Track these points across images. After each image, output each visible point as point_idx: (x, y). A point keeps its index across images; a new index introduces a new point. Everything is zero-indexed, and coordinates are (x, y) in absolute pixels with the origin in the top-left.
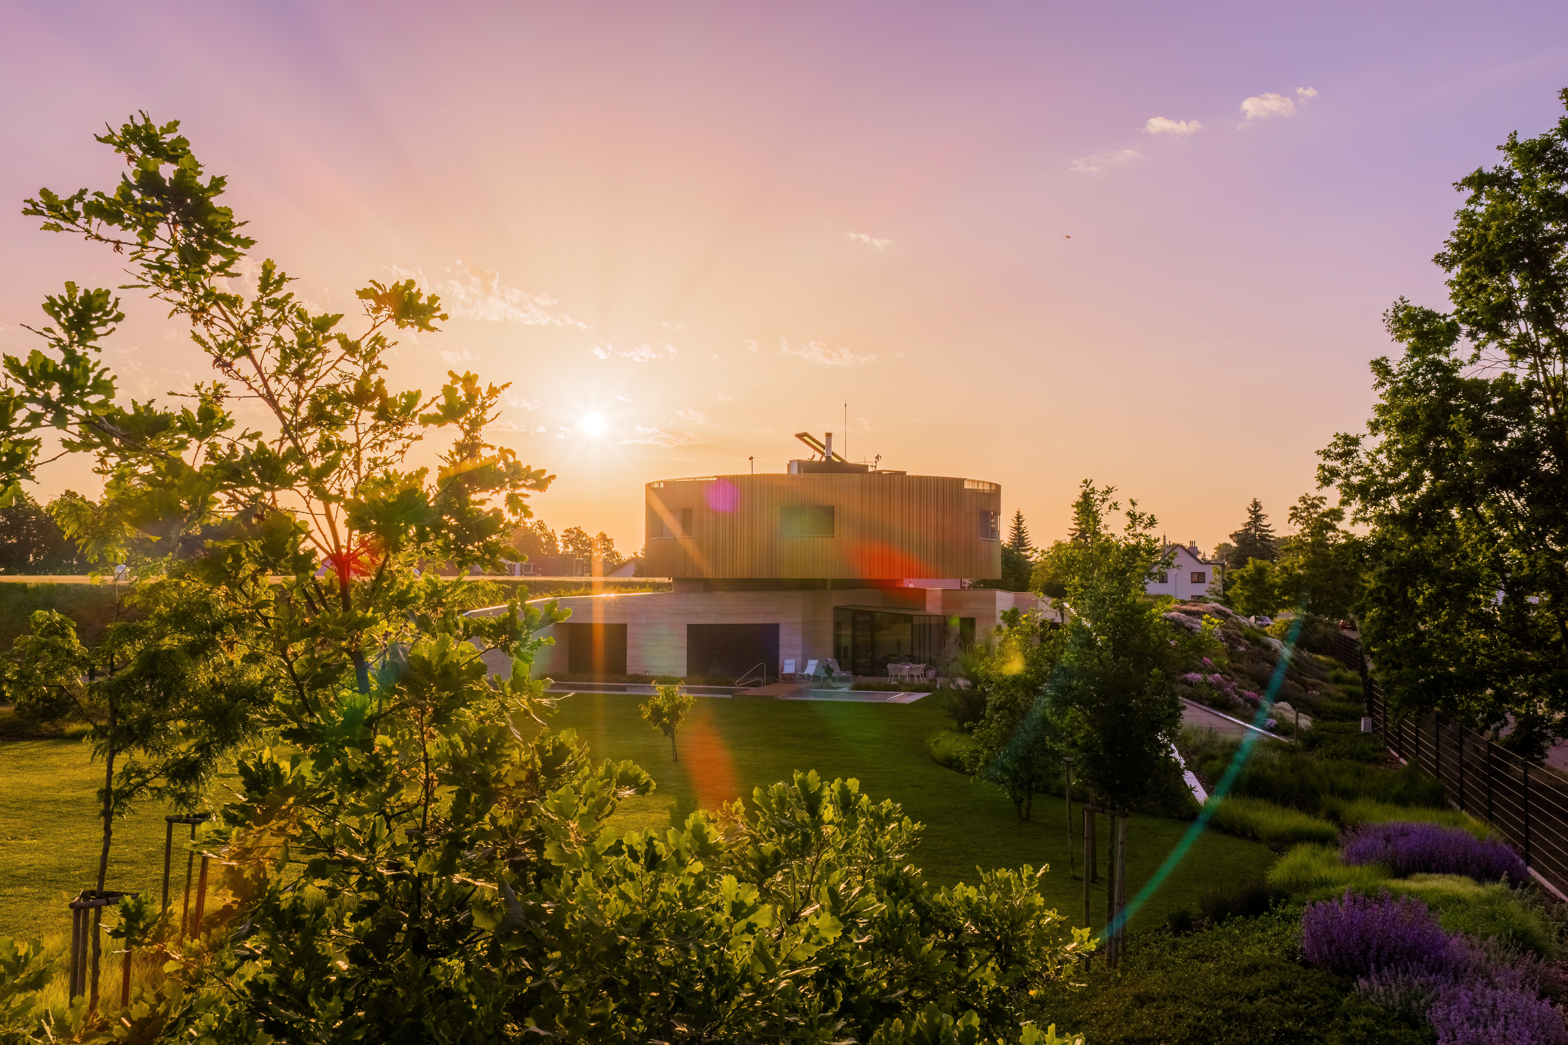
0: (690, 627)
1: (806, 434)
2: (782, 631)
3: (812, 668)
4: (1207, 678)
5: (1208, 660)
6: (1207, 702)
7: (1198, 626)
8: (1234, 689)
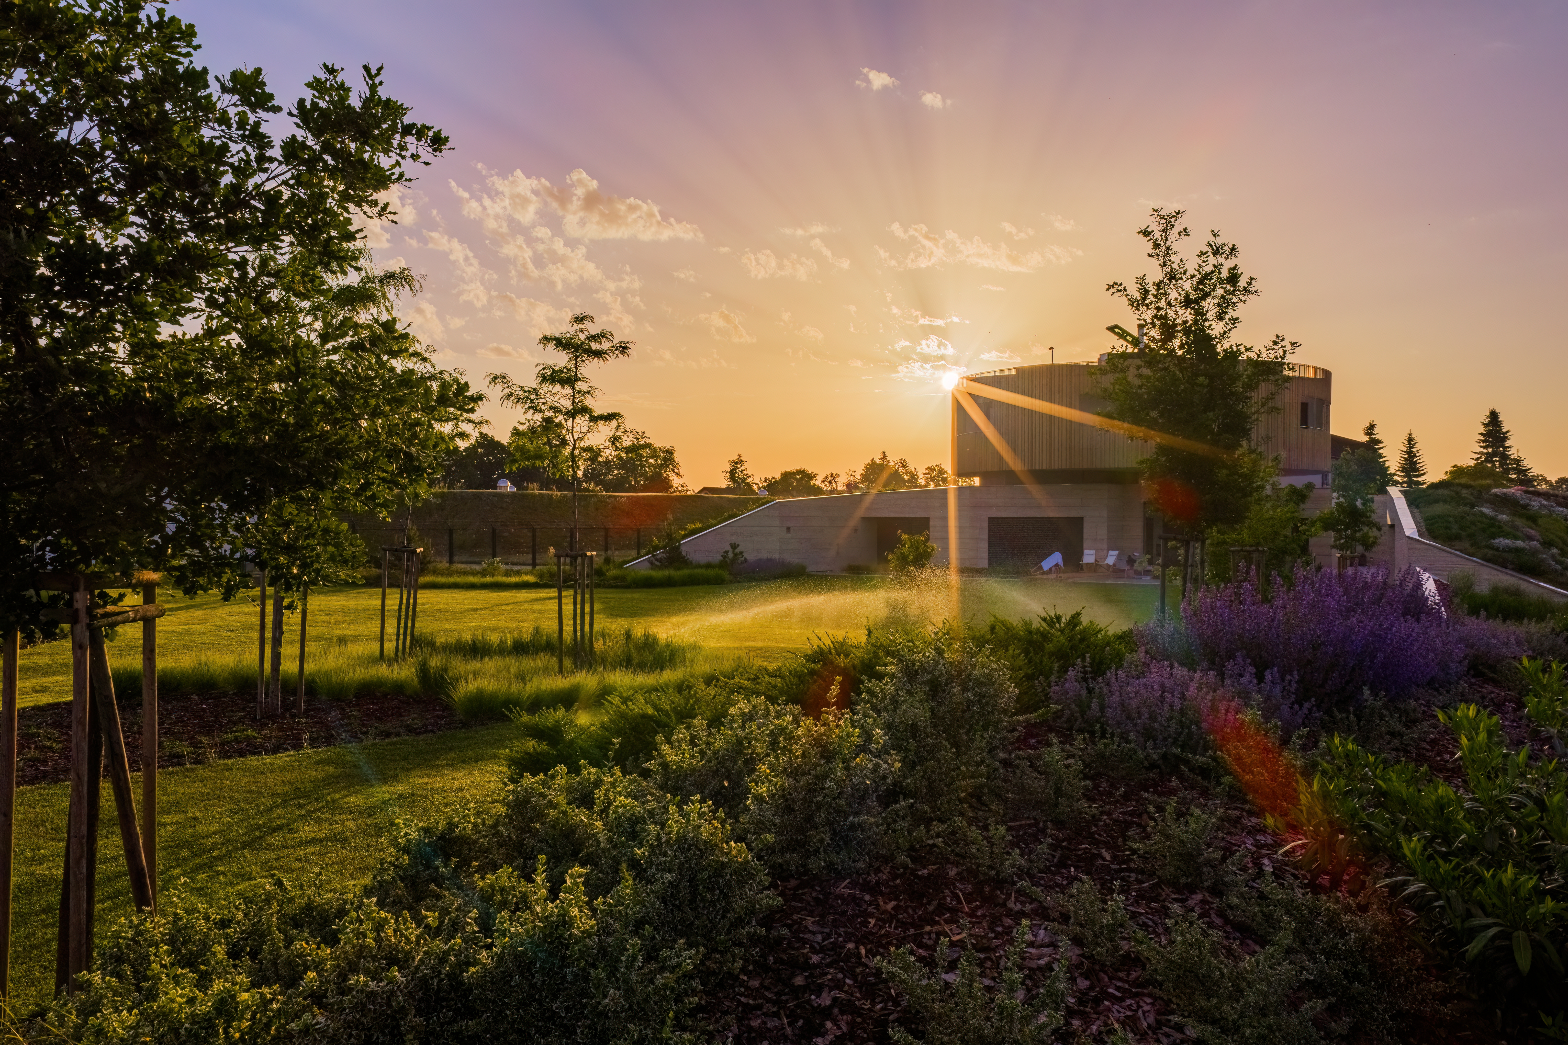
0: (991, 520)
1: (1116, 326)
2: (1086, 525)
3: (1111, 558)
4: (1519, 543)
5: (1533, 532)
6: (1511, 566)
7: (1537, 504)
8: (1553, 557)
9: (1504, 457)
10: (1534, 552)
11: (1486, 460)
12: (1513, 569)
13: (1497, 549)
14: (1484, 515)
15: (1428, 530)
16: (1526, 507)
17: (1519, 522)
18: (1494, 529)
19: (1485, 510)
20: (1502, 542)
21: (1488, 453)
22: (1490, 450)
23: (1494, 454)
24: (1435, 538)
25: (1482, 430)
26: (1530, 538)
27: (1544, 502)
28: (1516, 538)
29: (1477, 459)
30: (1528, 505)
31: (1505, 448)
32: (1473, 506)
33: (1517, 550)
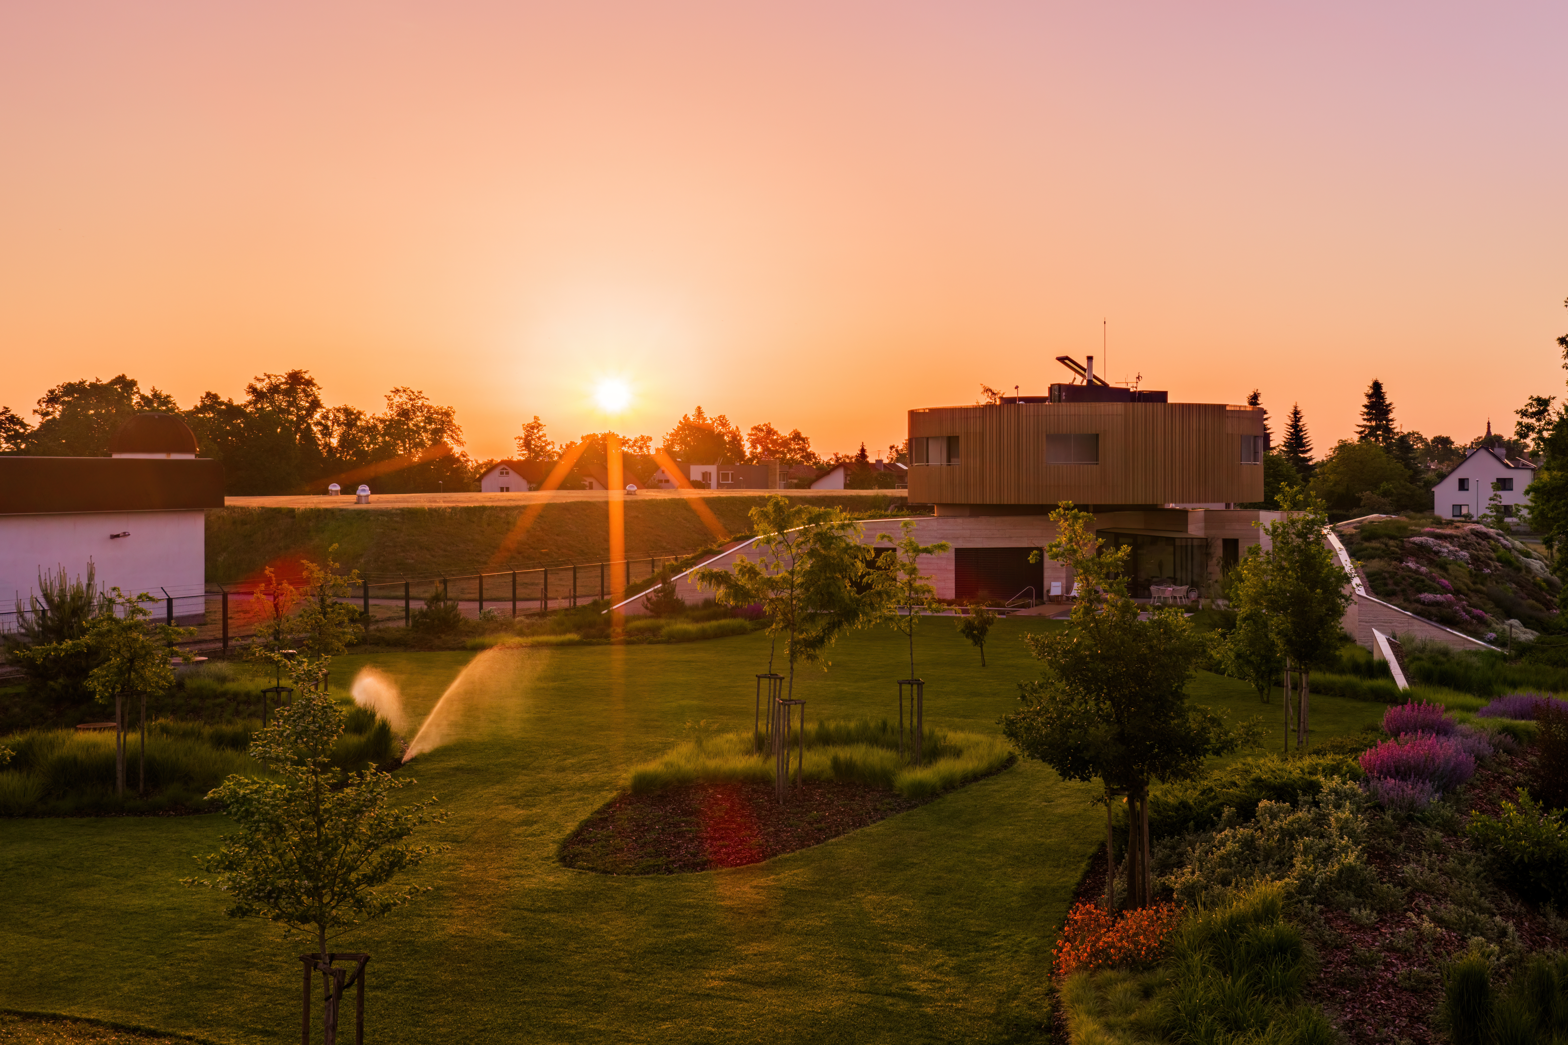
0: (958, 551)
1: (1067, 358)
2: (1046, 554)
3: (1077, 589)
4: (1439, 597)
5: (1446, 582)
6: (1435, 619)
7: (1446, 550)
8: (1463, 608)
9: (1388, 430)
10: (1450, 605)
11: (1370, 434)
12: (1436, 621)
13: (1423, 603)
14: (1409, 569)
15: (1371, 586)
16: (1437, 553)
17: (1436, 572)
18: (1420, 584)
19: (1410, 564)
20: (1427, 596)
21: (1370, 427)
22: (1374, 423)
23: (1378, 427)
24: (1377, 594)
25: (1366, 401)
26: (1445, 590)
27: (1451, 548)
28: (1435, 591)
29: (1361, 433)
30: (1439, 552)
31: (1388, 421)
32: (1401, 562)
33: (1437, 604)
